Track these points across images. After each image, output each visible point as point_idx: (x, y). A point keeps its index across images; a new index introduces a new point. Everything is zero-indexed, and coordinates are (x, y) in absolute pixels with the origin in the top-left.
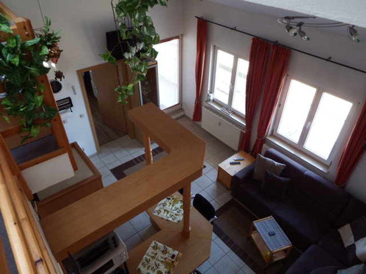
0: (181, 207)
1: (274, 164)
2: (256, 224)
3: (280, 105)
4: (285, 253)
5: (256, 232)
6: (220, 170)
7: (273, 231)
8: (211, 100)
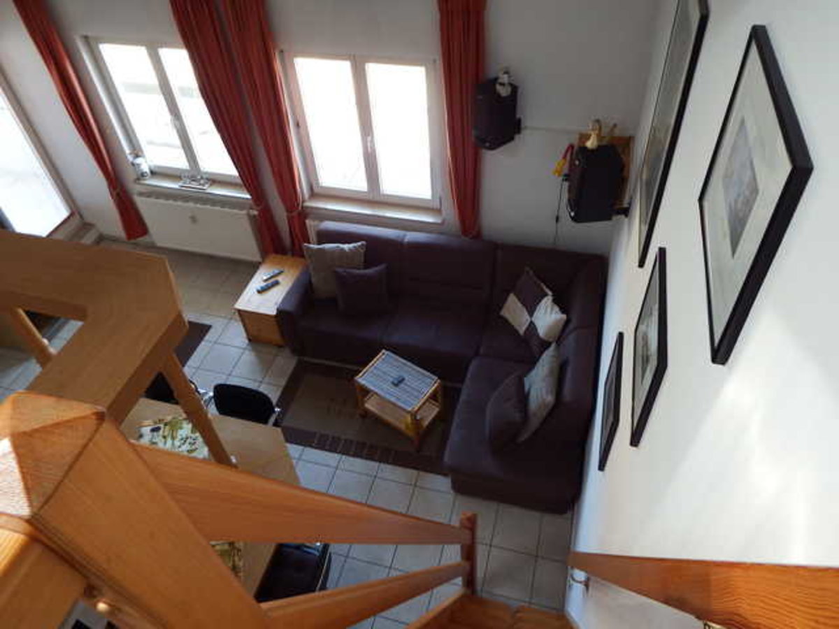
0: (192, 432)
1: (342, 249)
2: (363, 379)
3: (298, 125)
4: (436, 401)
5: (372, 396)
6: (244, 316)
7: (398, 374)
8: (146, 172)
